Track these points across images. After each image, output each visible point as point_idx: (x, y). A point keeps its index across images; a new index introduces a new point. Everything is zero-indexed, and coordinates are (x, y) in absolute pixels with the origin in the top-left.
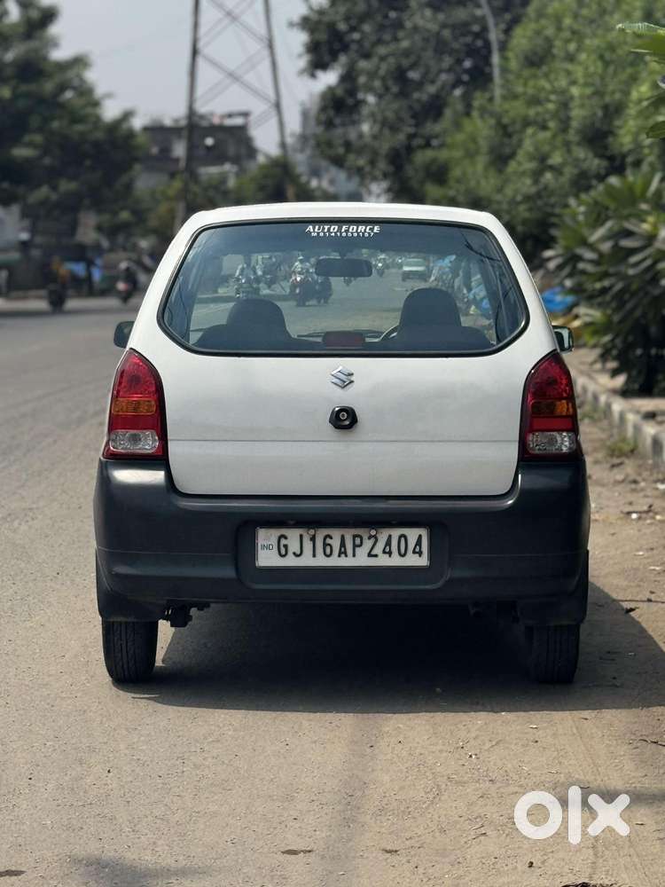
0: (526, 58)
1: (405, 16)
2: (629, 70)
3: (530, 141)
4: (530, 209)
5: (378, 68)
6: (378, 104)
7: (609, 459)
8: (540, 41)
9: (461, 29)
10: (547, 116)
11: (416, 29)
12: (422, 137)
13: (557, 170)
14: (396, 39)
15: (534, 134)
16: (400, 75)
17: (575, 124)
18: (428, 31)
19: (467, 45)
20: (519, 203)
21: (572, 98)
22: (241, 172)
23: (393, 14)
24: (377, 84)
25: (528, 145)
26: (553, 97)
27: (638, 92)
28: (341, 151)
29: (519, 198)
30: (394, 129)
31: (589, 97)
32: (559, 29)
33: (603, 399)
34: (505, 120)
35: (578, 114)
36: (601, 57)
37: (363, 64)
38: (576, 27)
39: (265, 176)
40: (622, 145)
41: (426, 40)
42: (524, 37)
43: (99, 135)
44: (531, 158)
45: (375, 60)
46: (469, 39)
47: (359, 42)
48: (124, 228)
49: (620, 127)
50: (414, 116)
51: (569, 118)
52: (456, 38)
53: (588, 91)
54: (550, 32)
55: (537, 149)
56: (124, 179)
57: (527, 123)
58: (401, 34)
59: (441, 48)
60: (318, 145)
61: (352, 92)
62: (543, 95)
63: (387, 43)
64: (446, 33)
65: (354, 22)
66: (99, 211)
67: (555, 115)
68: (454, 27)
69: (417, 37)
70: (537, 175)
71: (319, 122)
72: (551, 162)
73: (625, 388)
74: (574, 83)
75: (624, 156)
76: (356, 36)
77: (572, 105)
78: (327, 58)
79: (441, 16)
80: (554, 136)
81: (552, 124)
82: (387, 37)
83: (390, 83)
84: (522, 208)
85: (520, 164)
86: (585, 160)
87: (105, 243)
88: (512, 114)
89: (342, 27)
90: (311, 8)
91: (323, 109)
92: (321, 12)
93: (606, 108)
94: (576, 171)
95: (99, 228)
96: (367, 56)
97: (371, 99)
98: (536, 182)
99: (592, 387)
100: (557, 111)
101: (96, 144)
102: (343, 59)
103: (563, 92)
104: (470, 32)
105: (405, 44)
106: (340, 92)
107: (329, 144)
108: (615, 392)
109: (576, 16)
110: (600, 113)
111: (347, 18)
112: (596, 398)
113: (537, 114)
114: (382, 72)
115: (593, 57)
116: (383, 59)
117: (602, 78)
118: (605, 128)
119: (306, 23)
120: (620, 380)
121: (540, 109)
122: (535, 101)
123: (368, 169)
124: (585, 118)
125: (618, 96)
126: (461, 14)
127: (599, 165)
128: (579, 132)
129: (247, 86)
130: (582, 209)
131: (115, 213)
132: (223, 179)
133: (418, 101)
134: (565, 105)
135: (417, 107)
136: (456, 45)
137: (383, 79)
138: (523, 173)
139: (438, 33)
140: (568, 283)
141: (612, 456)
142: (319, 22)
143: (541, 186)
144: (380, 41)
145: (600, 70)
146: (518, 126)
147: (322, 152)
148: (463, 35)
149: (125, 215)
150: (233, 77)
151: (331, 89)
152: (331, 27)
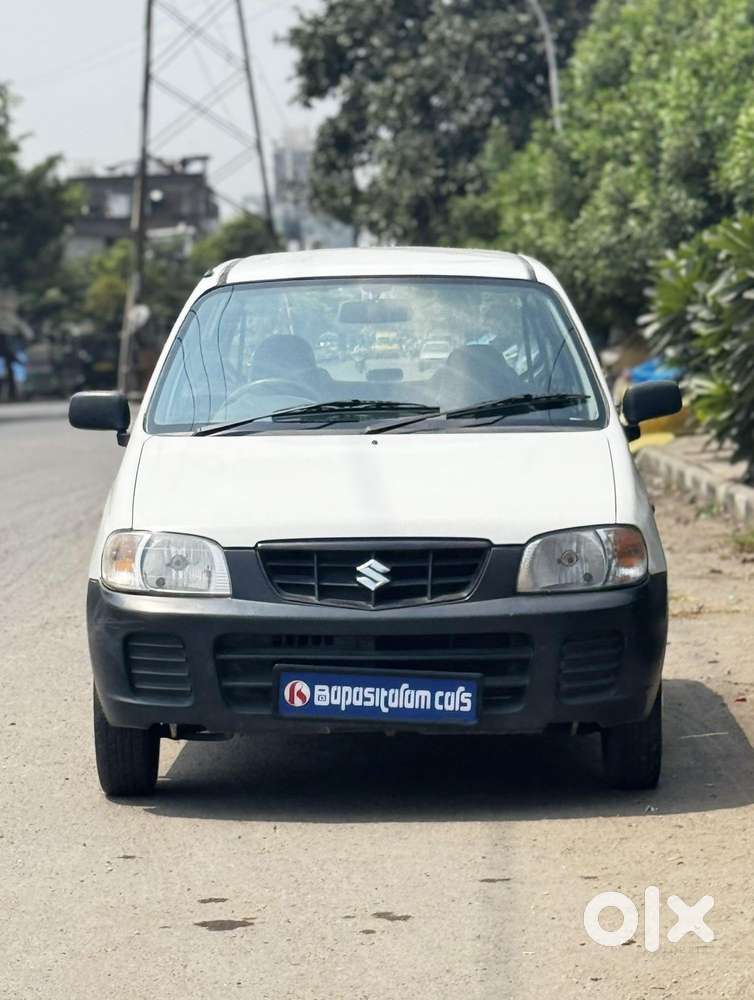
0: (596, 77)
1: (427, 25)
2: (733, 89)
3: (609, 179)
4: (612, 266)
5: (393, 94)
6: (394, 139)
7: (738, 554)
8: (613, 54)
9: (502, 39)
10: (630, 148)
11: (442, 41)
12: (454, 180)
13: (643, 216)
14: (416, 55)
15: (614, 170)
16: (421, 102)
17: (665, 156)
18: (458, 43)
19: (509, 60)
20: (597, 257)
21: (661, 125)
22: (200, 235)
23: (409, 23)
24: (392, 113)
25: (607, 185)
26: (637, 124)
27: (748, 114)
28: (347, 200)
29: (596, 250)
30: (416, 172)
31: (683, 123)
32: (638, 37)
33: (721, 491)
34: (575, 155)
35: (669, 143)
36: (696, 73)
37: (372, 88)
38: (660, 36)
39: (232, 240)
40: (728, 181)
41: (456, 55)
42: (591, 50)
43: (18, 189)
44: (612, 200)
45: (388, 82)
46: (510, 53)
47: (365, 59)
48: (52, 311)
49: (725, 160)
50: (442, 154)
51: (659, 150)
52: (494, 53)
53: (681, 116)
54: (626, 42)
55: (618, 190)
56: (52, 247)
57: (603, 157)
58: (422, 49)
59: (475, 66)
60: (316, 194)
61: (360, 124)
62: (623, 123)
63: (404, 61)
64: (482, 46)
65: (359, 35)
66: (21, 290)
67: (640, 146)
68: (491, 37)
69: (443, 53)
70: (619, 221)
71: (317, 166)
72: (634, 205)
73: (748, 476)
74: (662, 105)
75: (731, 196)
76: (362, 52)
77: (661, 133)
78: (324, 82)
79: (474, 24)
80: (639, 172)
81: (636, 158)
82: (405, 53)
83: (409, 112)
84: (601, 264)
85: (597, 208)
86: (678, 201)
87: (28, 332)
88: (583, 147)
89: (344, 40)
90: (302, 18)
91: (322, 147)
92: (317, 23)
93: (706, 136)
94: (666, 215)
95: (21, 313)
96: (378, 78)
97: (385, 134)
98: (617, 230)
99: (705, 478)
100: (642, 143)
101: (15, 201)
102: (346, 82)
103: (650, 117)
104: (512, 44)
105: (427, 61)
106: (343, 125)
107: (332, 193)
108: (735, 481)
109: (659, 22)
110: (697, 143)
111: (350, 31)
112: (712, 490)
113: (616, 146)
114: (398, 99)
115: (686, 73)
116: (398, 80)
117: (700, 100)
118: (705, 161)
119: (296, 37)
120: (742, 468)
121: (619, 140)
122: (613, 130)
123: (383, 224)
124: (678, 149)
125: (720, 120)
126: (500, 21)
127: (695, 207)
128: (672, 166)
129: (217, 121)
130: (683, 262)
131: (41, 293)
132: (178, 245)
133: (447, 133)
134: (653, 133)
135: (445, 142)
136: (494, 62)
137: (400, 107)
138: (602, 220)
139: (471, 47)
140: (671, 352)
141: (741, 551)
142: (313, 35)
143: (623, 235)
144: (395, 59)
145: (696, 90)
146: (592, 162)
147: (323, 204)
148: (503, 48)
149: (53, 294)
150: (199, 109)
151: (331, 122)
152: (330, 42)
